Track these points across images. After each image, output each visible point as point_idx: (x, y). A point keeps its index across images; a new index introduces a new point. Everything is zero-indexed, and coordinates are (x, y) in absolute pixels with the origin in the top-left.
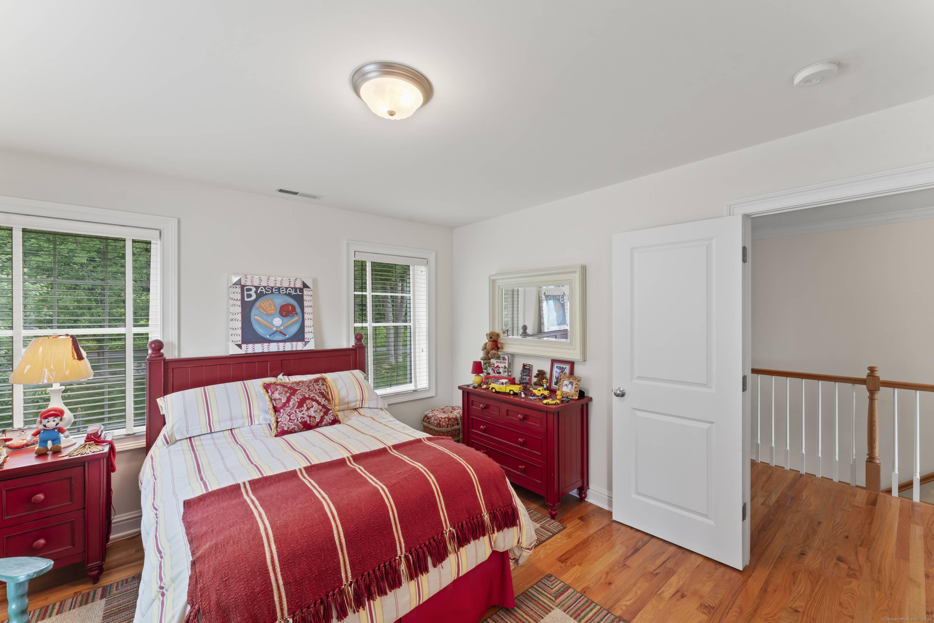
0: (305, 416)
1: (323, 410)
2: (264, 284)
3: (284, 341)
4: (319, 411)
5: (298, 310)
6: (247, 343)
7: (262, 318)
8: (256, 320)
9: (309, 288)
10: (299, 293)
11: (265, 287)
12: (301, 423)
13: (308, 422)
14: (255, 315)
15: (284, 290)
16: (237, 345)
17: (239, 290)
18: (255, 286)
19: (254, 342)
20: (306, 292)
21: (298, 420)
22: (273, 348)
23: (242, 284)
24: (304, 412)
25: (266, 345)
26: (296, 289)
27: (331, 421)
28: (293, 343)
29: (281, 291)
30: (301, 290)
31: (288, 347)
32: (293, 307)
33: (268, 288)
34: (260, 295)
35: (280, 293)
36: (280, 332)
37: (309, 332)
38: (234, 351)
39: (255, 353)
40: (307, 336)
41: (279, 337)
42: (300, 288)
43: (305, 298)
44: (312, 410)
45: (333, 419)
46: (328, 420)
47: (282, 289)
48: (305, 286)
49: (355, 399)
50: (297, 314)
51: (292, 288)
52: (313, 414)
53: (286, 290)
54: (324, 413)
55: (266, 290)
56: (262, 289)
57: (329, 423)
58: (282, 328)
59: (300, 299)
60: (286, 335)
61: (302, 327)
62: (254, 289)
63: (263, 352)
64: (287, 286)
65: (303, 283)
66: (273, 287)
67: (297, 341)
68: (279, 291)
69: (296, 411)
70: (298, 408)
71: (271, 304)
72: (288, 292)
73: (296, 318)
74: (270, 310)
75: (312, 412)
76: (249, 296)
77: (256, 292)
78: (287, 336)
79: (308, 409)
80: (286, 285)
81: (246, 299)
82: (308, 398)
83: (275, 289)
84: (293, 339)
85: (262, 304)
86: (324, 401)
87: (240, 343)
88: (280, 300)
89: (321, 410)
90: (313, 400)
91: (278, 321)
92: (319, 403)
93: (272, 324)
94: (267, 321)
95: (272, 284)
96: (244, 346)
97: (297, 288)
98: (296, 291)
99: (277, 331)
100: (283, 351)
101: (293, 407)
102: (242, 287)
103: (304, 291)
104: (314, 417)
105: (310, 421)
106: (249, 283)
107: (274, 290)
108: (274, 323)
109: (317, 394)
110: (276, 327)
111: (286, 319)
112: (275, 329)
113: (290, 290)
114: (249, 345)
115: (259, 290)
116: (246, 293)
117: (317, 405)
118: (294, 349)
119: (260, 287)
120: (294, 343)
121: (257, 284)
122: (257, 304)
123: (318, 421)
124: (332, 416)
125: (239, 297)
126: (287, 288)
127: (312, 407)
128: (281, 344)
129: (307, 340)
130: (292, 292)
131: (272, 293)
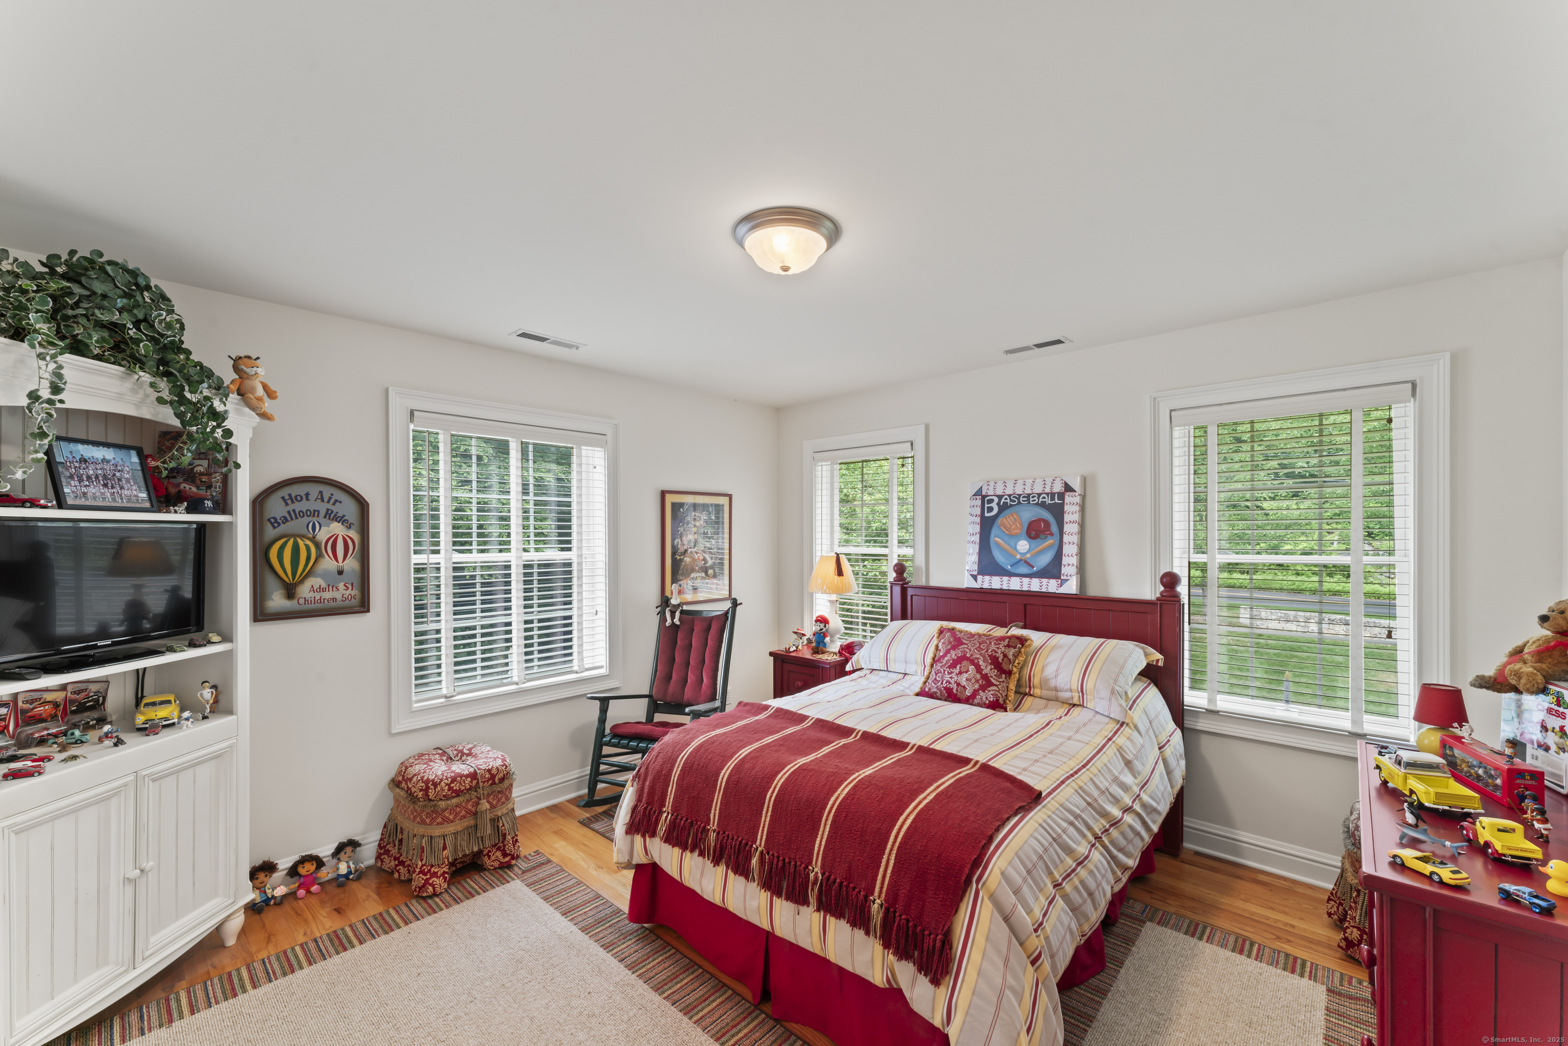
0: (952, 681)
1: (980, 682)
2: (1009, 491)
3: (1030, 576)
4: (973, 681)
5: (1054, 528)
6: (984, 575)
7: (1003, 540)
8: (998, 544)
9: (1074, 491)
10: (1057, 501)
11: (1010, 496)
12: (946, 688)
13: (954, 691)
14: (996, 536)
15: (1036, 498)
16: (972, 575)
17: (979, 502)
18: (997, 496)
19: (991, 574)
20: (1068, 498)
21: (942, 683)
22: (1015, 584)
23: (983, 494)
24: (953, 675)
25: (1005, 579)
26: (1052, 495)
27: (987, 702)
28: (1043, 580)
29: (1031, 499)
30: (1061, 496)
31: (1035, 585)
32: (1047, 524)
33: (1014, 497)
34: (1003, 508)
35: (1029, 503)
36: (1026, 562)
37: (1069, 565)
38: (967, 582)
39: (991, 589)
40: (1064, 570)
41: (1024, 570)
42: (1059, 493)
43: (1067, 508)
44: (965, 676)
45: (992, 699)
46: (984, 699)
47: (1033, 497)
48: (1068, 488)
49: (1068, 687)
50: (1052, 534)
51: (1048, 494)
52: (964, 683)
53: (1038, 498)
54: (980, 686)
55: (1011, 500)
56: (1006, 499)
57: (985, 704)
58: (1028, 555)
59: (1058, 511)
60: (1033, 567)
61: (1059, 556)
62: (996, 500)
63: (1001, 589)
64: (1039, 491)
65: (1066, 483)
66: (1020, 495)
67: (1049, 578)
68: (1028, 500)
69: (944, 671)
70: (949, 667)
71: (1015, 520)
72: (1041, 500)
73: (1050, 541)
74: (1014, 529)
75: (963, 680)
76: (990, 509)
77: (998, 504)
78: (1035, 569)
79: (960, 673)
80: (1039, 489)
81: (987, 515)
82: (968, 659)
83: (1023, 497)
84: (1044, 573)
85: (1005, 521)
86: (991, 669)
87: (976, 573)
88: (1028, 514)
89: (977, 681)
90: (972, 662)
91: (1023, 545)
92: (978, 669)
93: (1016, 549)
94: (1009, 545)
95: (1019, 491)
96: (980, 578)
97: (1055, 493)
98: (1052, 499)
99: (1021, 560)
100: (1028, 591)
101: (945, 665)
102: (983, 497)
103: (1066, 497)
104: (964, 687)
105: (957, 690)
106: (991, 492)
107: (1021, 499)
108: (1019, 547)
109: (984, 657)
110: (1021, 554)
111: (1035, 542)
112: (1018, 557)
113: (1044, 498)
114: (986, 577)
115: (1003, 500)
116: (986, 506)
117: (975, 671)
118: (1044, 590)
119: (1004, 496)
120: (1045, 581)
121: (999, 492)
122: (999, 520)
123: (969, 694)
124: (992, 695)
125: (979, 513)
126: (1039, 495)
127: (966, 672)
128: (1026, 580)
129: (1065, 578)
130: (1046, 500)
131: (1019, 503)
